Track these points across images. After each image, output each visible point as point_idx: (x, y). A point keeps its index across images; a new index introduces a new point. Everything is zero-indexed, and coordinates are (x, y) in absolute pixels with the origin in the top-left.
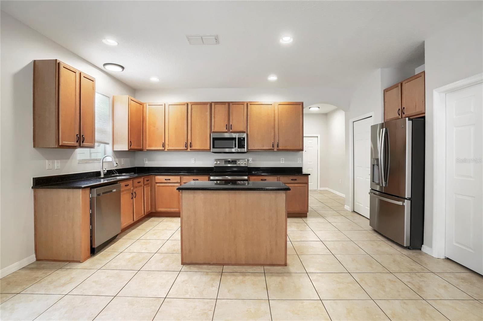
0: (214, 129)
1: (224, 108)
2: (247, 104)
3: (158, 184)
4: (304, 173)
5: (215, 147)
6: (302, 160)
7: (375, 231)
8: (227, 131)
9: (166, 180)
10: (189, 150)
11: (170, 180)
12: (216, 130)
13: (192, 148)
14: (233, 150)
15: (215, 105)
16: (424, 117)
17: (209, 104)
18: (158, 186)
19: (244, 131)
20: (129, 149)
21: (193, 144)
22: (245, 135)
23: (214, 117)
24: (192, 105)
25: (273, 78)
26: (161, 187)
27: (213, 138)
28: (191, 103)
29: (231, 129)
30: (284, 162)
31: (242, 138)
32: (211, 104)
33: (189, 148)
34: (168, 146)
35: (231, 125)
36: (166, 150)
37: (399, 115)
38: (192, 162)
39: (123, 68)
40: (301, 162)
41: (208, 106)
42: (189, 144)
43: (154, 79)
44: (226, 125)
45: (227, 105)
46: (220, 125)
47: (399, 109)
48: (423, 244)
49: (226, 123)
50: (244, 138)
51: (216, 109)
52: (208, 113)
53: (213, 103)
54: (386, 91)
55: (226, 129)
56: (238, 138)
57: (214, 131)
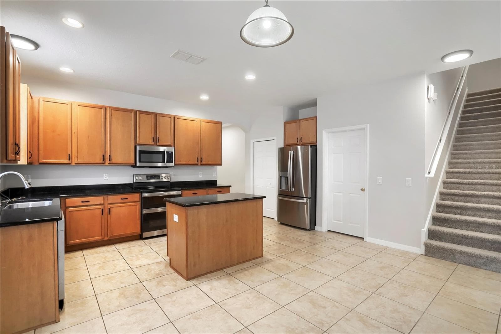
0: (139, 141)
1: (151, 119)
2: (174, 117)
3: (70, 209)
4: (218, 186)
5: (141, 161)
6: (217, 174)
7: (281, 223)
8: (154, 144)
9: (82, 202)
10: (107, 163)
11: (89, 201)
12: (141, 142)
13: (111, 162)
14: (160, 164)
15: (140, 113)
16: (316, 146)
17: (133, 112)
18: (69, 211)
19: (171, 145)
20: (28, 162)
21: (112, 157)
22: (172, 150)
23: (139, 127)
24: (111, 110)
25: (204, 97)
26: (75, 212)
27: (140, 151)
28: (110, 107)
29: (158, 142)
30: (202, 176)
31: (170, 152)
32: (136, 112)
33: (107, 162)
34: (77, 159)
35: (158, 138)
36: (73, 164)
37: (298, 142)
38: (105, 179)
39: (37, 46)
40: (215, 176)
41: (132, 114)
42: (107, 157)
43: (66, 70)
44: (153, 137)
45: (154, 116)
46: (146, 137)
47: (298, 138)
48: (316, 226)
49: (153, 135)
50: (172, 152)
51: (141, 119)
52: (132, 123)
53: (138, 112)
54: (286, 123)
55: (153, 142)
56: (167, 152)
57: (138, 143)
